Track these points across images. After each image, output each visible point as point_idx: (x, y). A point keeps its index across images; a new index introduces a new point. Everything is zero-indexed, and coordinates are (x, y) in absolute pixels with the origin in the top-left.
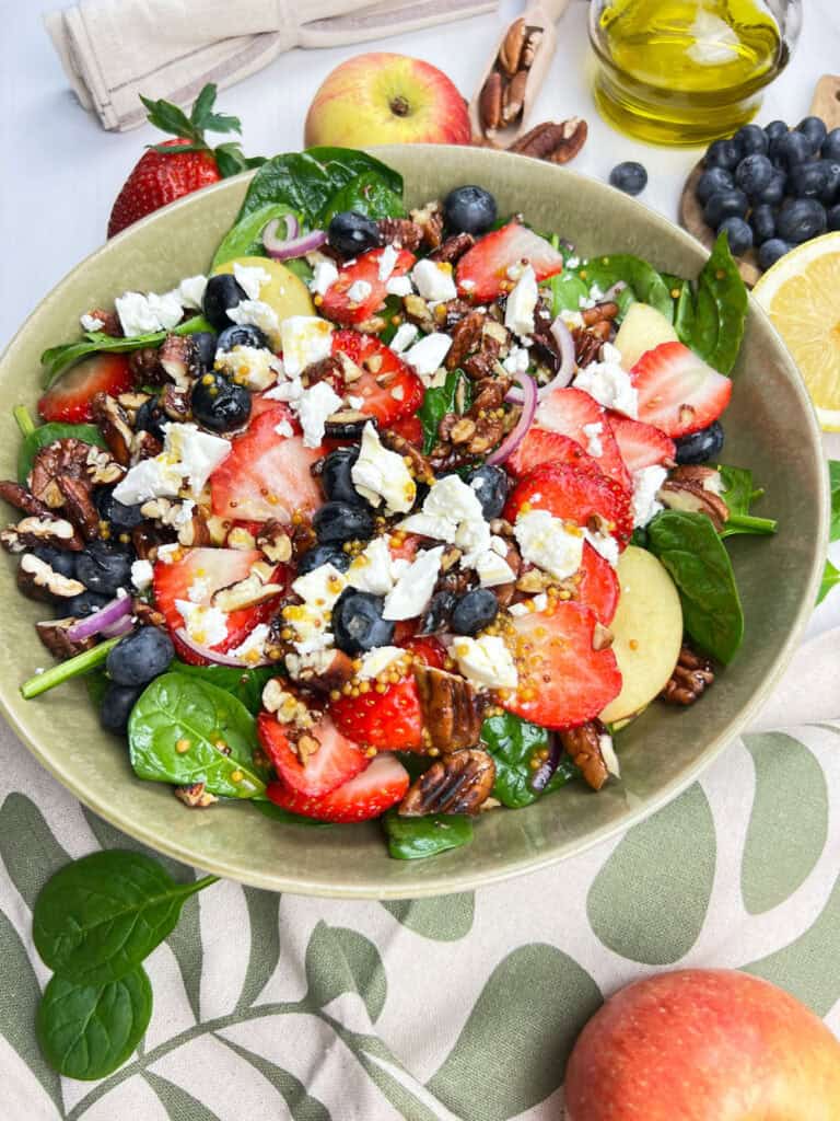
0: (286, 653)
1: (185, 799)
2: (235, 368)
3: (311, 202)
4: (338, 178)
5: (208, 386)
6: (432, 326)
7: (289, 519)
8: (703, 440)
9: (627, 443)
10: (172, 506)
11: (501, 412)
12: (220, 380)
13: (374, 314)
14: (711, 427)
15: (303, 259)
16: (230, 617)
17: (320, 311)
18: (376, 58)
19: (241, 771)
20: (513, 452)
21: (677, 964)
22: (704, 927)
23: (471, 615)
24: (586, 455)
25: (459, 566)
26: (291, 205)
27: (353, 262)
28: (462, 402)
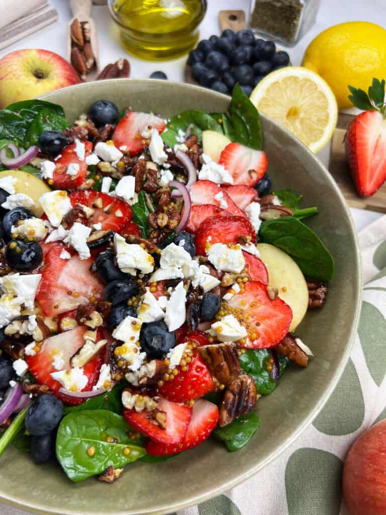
0: (125, 374)
1: (107, 480)
2: (26, 233)
3: (18, 134)
4: (28, 117)
5: (15, 249)
6: (119, 174)
7: (88, 301)
8: (264, 183)
9: (235, 197)
10: (22, 323)
11: (172, 204)
12: (20, 243)
13: (86, 178)
14: (264, 177)
15: (29, 164)
16: (84, 369)
17: (53, 188)
18: (17, 53)
19: (128, 447)
20: (187, 222)
21: (362, 426)
22: (365, 403)
23: (211, 310)
24: (222, 210)
25: (193, 287)
26: (7, 139)
27: (60, 156)
28: (151, 207)
